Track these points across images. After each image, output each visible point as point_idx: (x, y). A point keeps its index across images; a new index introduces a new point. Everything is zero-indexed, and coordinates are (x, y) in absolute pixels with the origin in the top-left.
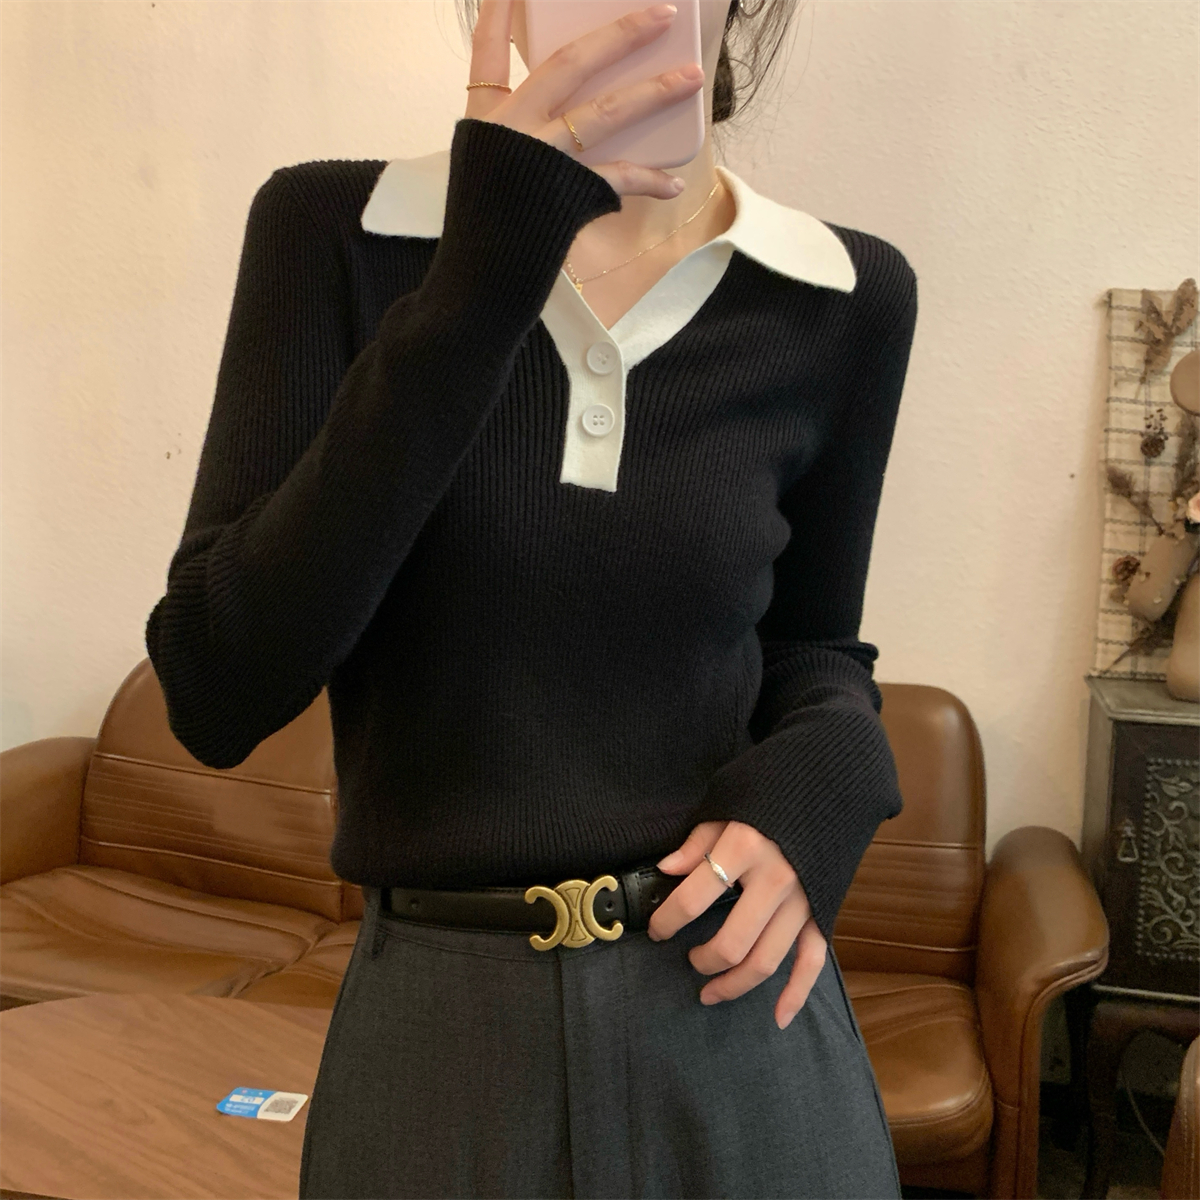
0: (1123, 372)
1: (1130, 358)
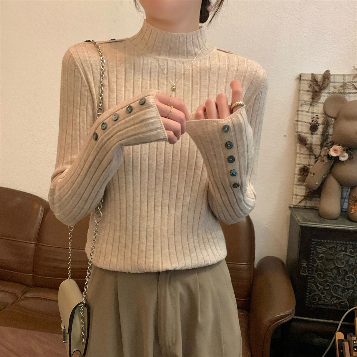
0: (304, 102)
1: (307, 97)
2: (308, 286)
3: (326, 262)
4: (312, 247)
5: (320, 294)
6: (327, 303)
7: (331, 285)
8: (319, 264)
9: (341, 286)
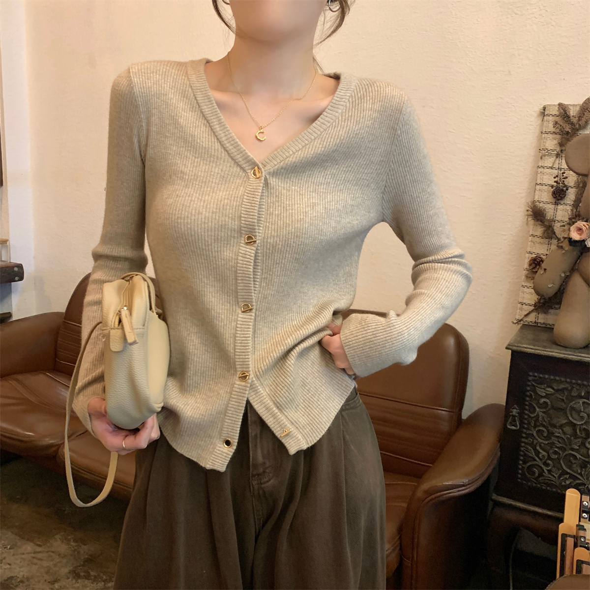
0: (546, 151)
2: (522, 449)
3: (551, 412)
4: (529, 386)
5: (542, 466)
6: (553, 483)
7: (561, 452)
8: (541, 414)
9: (578, 456)
